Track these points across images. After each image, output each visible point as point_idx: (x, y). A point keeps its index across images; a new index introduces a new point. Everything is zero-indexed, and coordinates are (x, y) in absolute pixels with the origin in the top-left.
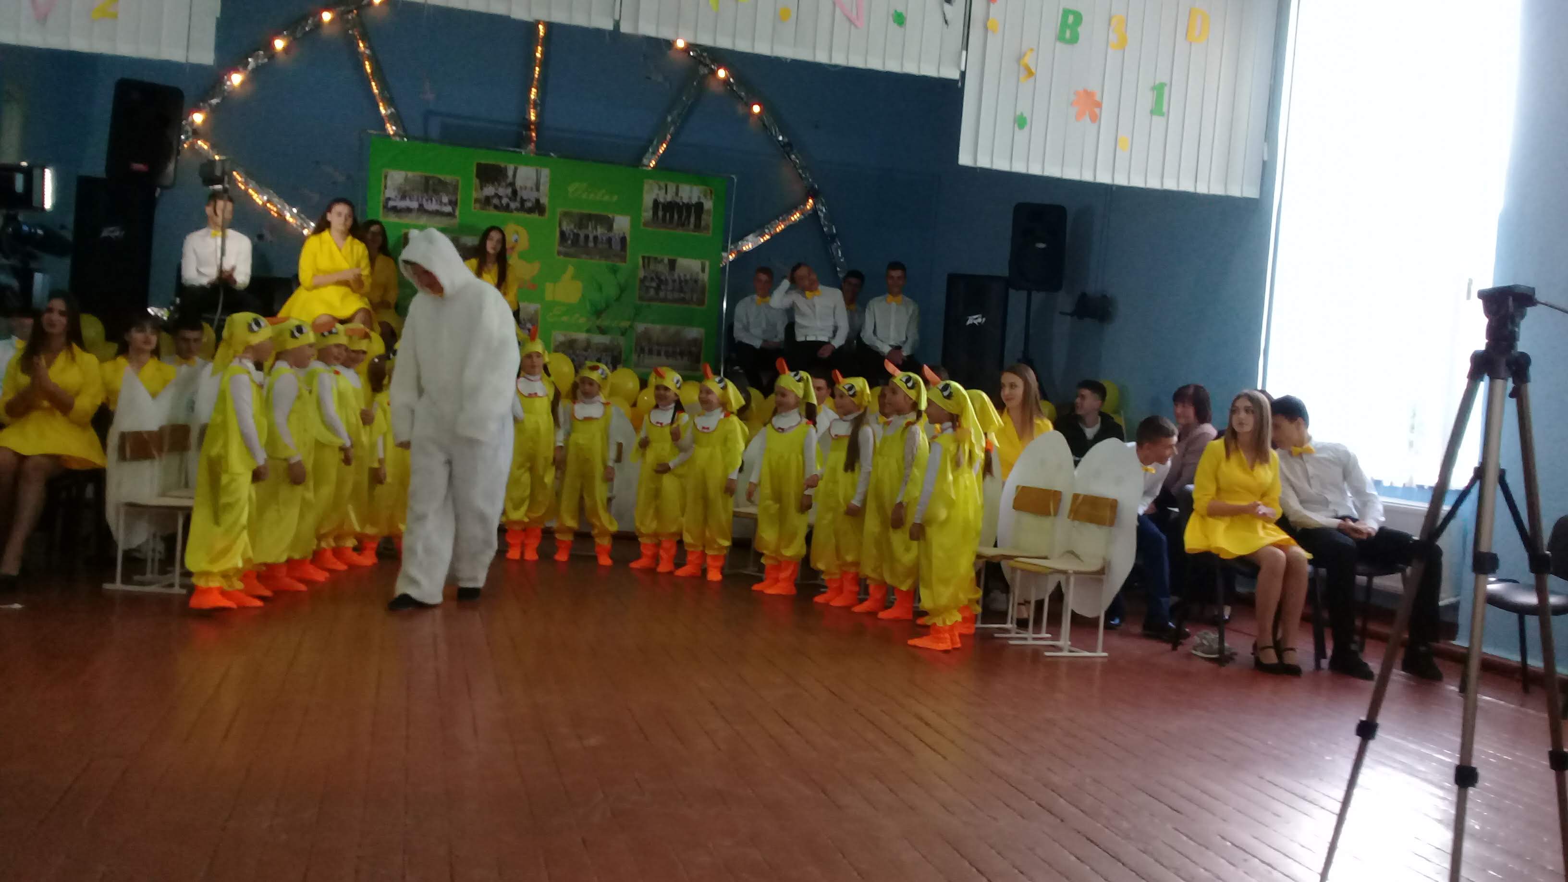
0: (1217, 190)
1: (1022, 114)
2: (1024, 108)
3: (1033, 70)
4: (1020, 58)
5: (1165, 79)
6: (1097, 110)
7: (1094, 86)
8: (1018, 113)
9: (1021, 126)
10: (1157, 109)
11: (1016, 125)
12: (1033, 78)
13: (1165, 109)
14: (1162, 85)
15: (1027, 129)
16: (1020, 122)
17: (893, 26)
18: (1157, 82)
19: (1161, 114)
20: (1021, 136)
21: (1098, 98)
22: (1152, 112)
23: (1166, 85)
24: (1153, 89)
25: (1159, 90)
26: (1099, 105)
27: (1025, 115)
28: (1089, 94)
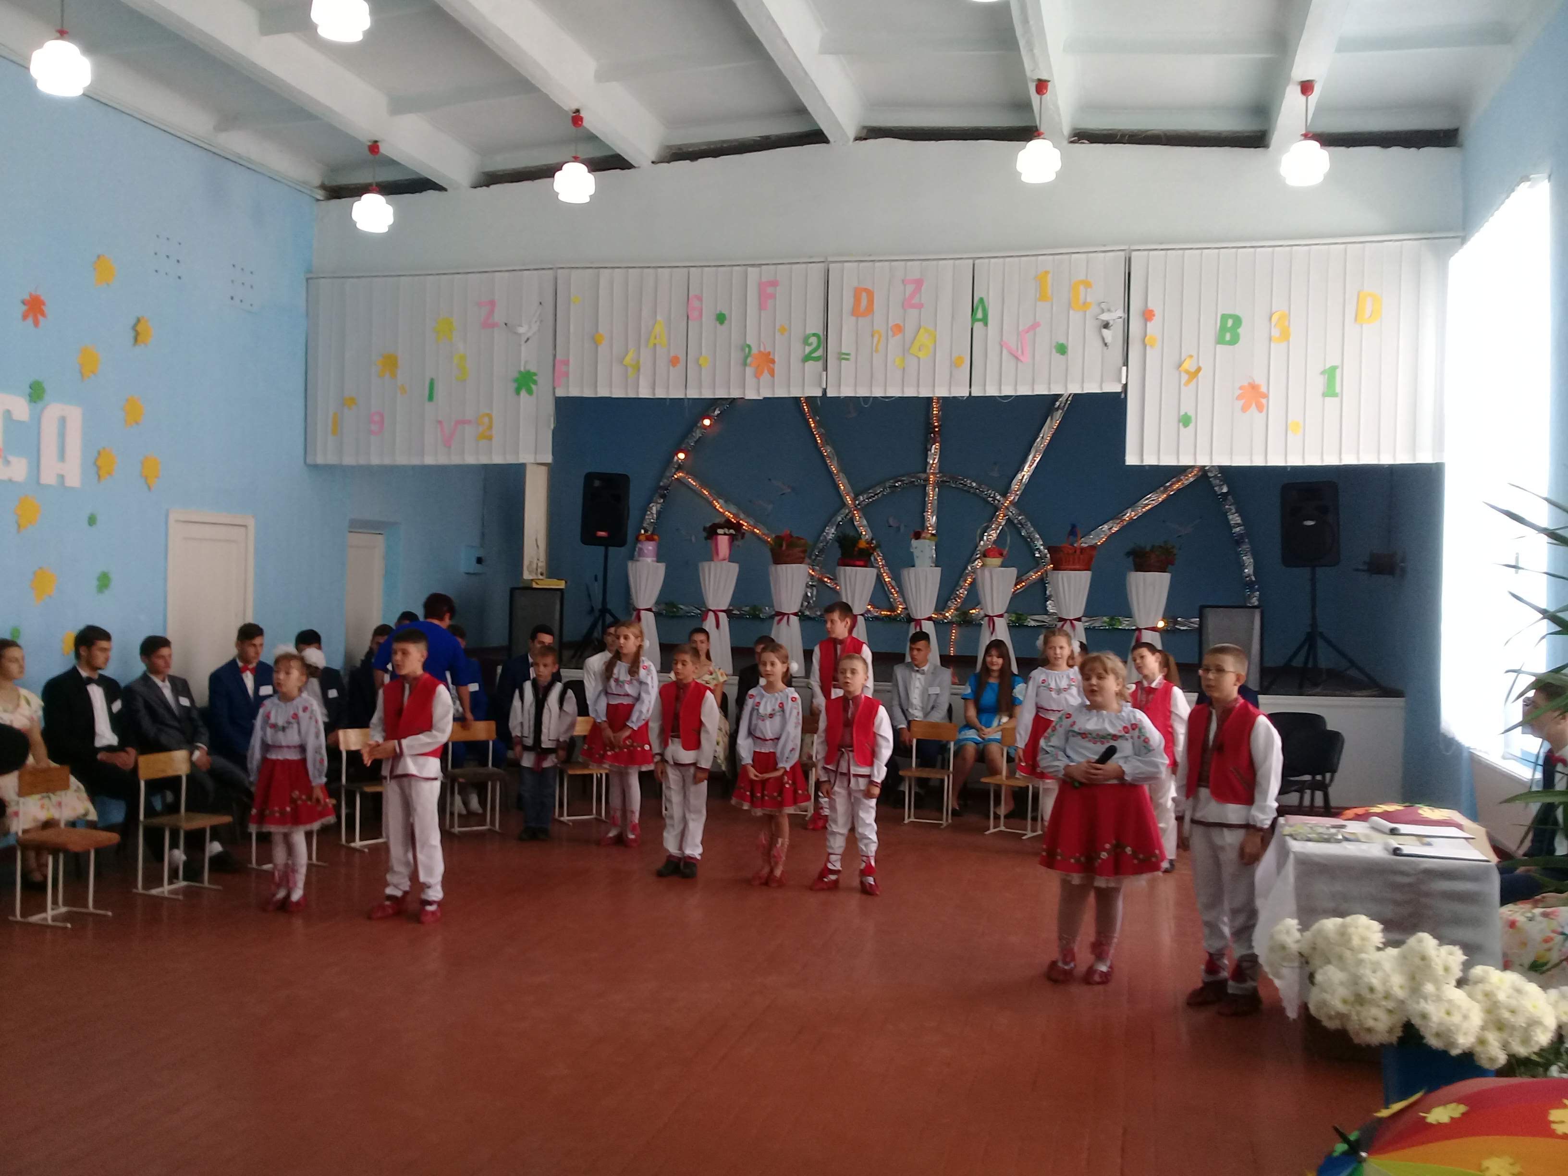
0: (1404, 459)
1: (1186, 414)
2: (1187, 407)
4: (1180, 365)
5: (1337, 362)
6: (1264, 401)
7: (1260, 380)
8: (1182, 413)
9: (1186, 425)
10: (1330, 391)
11: (1181, 424)
12: (1195, 380)
13: (1338, 390)
14: (1333, 369)
15: (1192, 426)
16: (1185, 421)
17: (1056, 356)
18: (1328, 366)
19: (1335, 395)
20: (1186, 433)
21: (1263, 389)
22: (1324, 395)
23: (1337, 367)
24: (1323, 373)
25: (1330, 374)
26: (1266, 396)
27: (1189, 414)
28: (1254, 387)
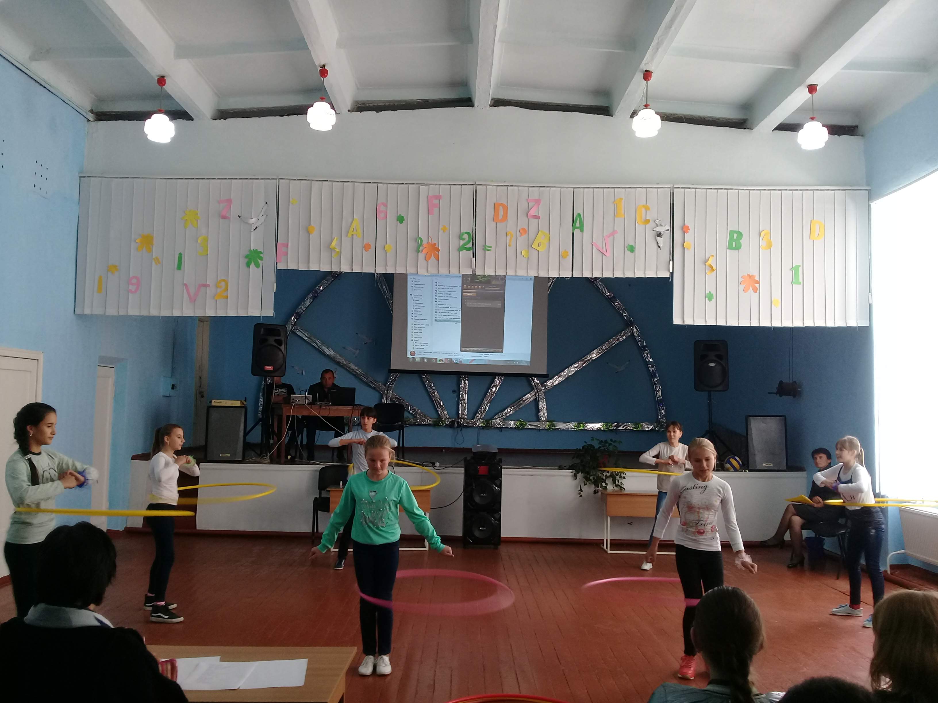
0: (840, 323)
1: (710, 292)
2: (710, 289)
3: (714, 268)
4: (706, 261)
5: (799, 263)
7: (754, 272)
8: (708, 292)
9: (710, 299)
10: (796, 281)
11: (707, 299)
12: (715, 271)
13: (801, 280)
14: (797, 267)
15: (714, 300)
16: (709, 297)
17: (628, 253)
18: (794, 265)
19: (799, 283)
20: (710, 305)
21: (757, 278)
22: (793, 283)
23: (800, 266)
24: (791, 269)
25: (795, 270)
26: (758, 282)
27: (712, 293)
28: (750, 276)
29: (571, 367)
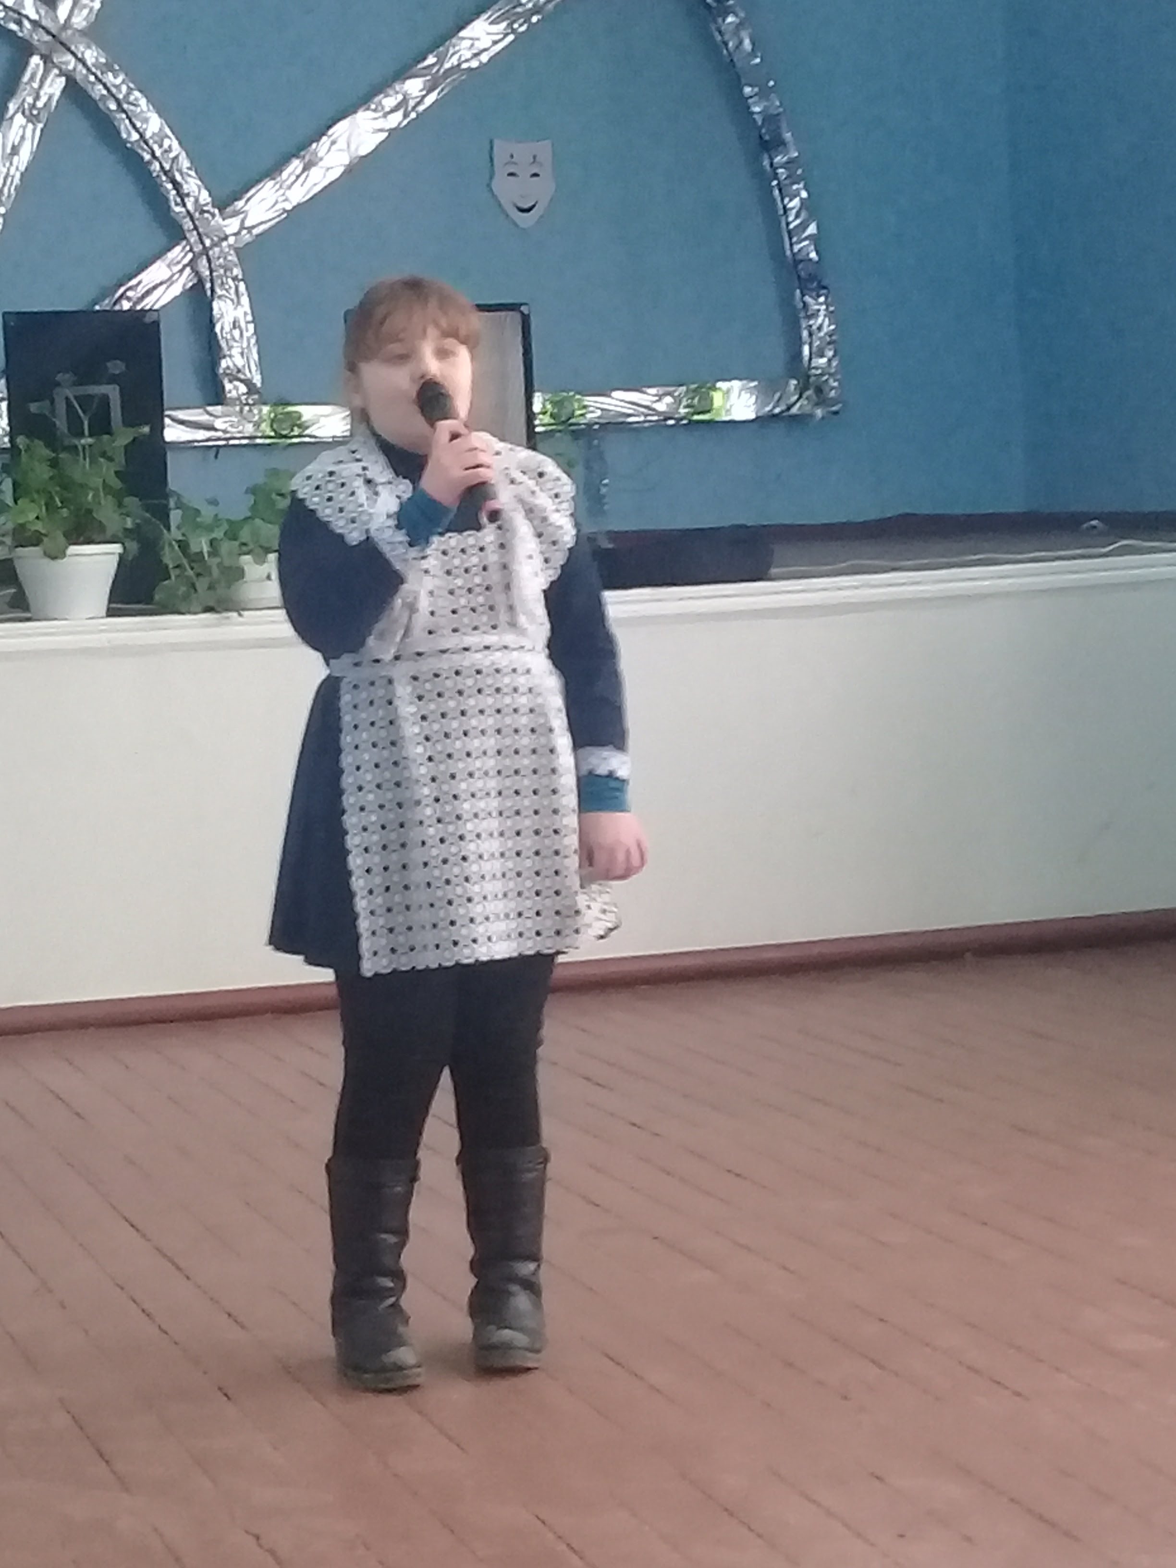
29: (368, 109)
